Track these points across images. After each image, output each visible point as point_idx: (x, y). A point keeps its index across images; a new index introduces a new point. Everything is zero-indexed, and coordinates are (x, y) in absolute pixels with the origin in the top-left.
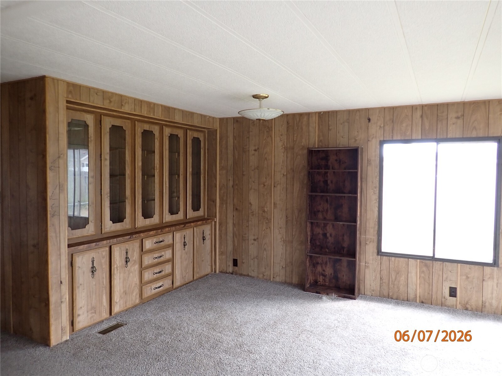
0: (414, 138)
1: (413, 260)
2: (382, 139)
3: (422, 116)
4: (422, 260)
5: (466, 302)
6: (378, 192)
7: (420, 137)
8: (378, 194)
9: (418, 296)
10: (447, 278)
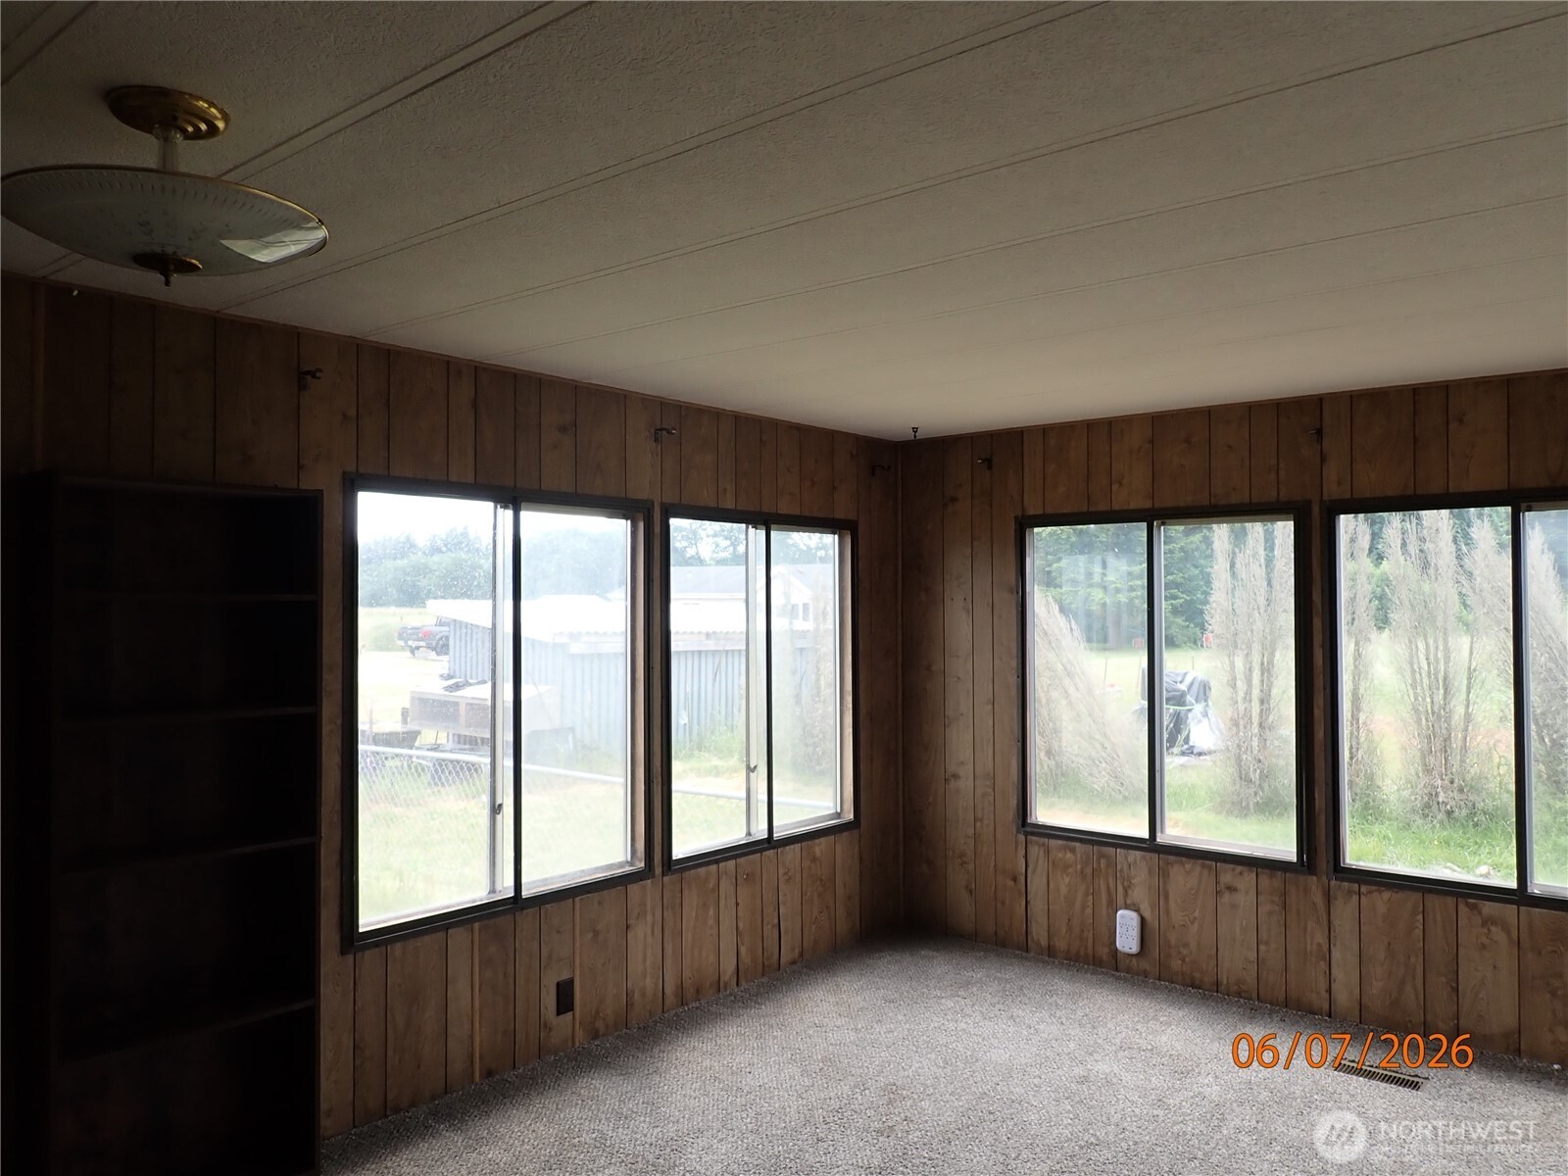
0: (453, 478)
1: (462, 929)
2: (351, 468)
3: (475, 405)
4: (487, 922)
5: (593, 1012)
6: (340, 687)
7: (470, 479)
8: (340, 694)
9: (478, 1055)
10: (550, 957)
